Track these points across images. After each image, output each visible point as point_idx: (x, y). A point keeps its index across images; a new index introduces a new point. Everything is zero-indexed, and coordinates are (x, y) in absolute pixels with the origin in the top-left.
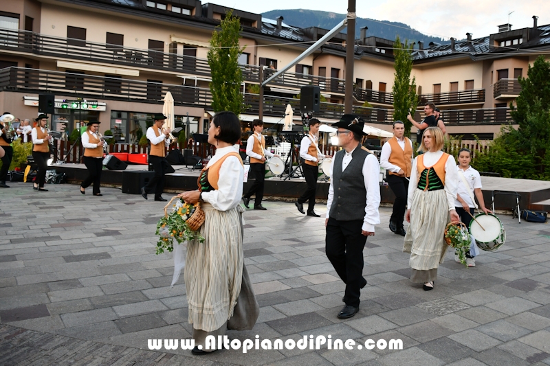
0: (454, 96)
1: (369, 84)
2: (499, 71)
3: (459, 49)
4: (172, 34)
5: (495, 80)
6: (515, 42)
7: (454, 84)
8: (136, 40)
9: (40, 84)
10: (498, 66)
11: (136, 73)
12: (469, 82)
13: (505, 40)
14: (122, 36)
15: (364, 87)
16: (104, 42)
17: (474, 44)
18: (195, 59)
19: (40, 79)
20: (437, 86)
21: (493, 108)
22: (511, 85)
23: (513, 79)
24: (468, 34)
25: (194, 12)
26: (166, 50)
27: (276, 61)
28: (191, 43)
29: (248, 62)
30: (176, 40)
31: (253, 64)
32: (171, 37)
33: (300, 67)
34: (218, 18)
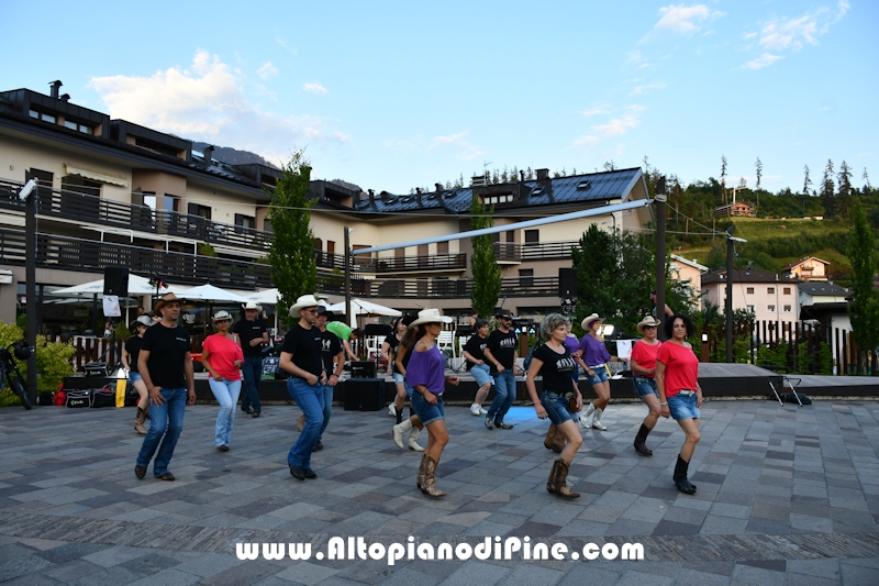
0: (423, 261)
1: (318, 242)
3: (426, 203)
4: (66, 163)
6: (503, 199)
7: (423, 247)
8: (11, 168)
11: (21, 222)
12: (443, 245)
13: (490, 196)
17: (446, 197)
20: (400, 249)
22: (503, 250)
23: (505, 243)
24: (436, 185)
25: (99, 132)
26: (57, 185)
27: (209, 209)
28: (96, 178)
29: (175, 208)
30: (72, 170)
31: (184, 210)
32: (65, 166)
33: (239, 218)
34: (132, 142)
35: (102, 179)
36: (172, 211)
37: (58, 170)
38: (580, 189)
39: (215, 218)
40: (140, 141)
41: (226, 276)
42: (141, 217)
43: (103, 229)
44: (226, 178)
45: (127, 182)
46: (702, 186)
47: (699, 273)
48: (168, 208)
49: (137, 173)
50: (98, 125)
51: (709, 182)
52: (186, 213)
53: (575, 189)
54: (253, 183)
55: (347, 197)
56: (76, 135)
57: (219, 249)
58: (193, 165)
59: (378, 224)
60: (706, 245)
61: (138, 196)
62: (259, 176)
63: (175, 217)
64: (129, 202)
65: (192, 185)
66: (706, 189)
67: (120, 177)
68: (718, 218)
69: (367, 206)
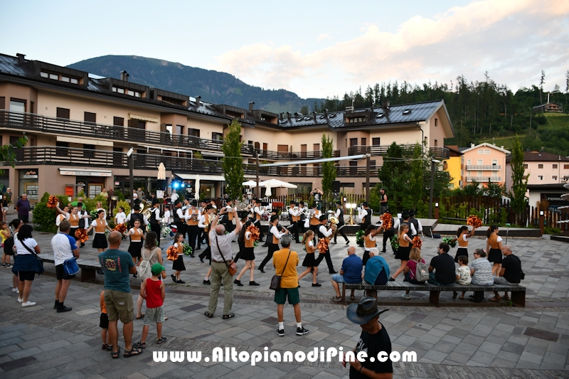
1: (258, 144)
2: (351, 139)
4: (129, 112)
5: (349, 146)
6: (360, 120)
7: (316, 145)
8: (105, 118)
9: (38, 157)
10: (350, 136)
11: (111, 144)
13: (354, 118)
14: (95, 114)
15: (261, 148)
16: (82, 120)
17: (331, 117)
18: (145, 132)
19: (38, 153)
20: (304, 146)
21: (348, 166)
23: (360, 146)
25: (144, 96)
26: (126, 125)
27: (199, 130)
28: (143, 119)
29: (182, 132)
30: (133, 116)
31: (186, 133)
32: (129, 114)
33: (214, 135)
34: (160, 99)
35: (146, 119)
36: (180, 134)
37: (126, 116)
38: (404, 114)
39: (202, 136)
40: (164, 98)
41: (207, 168)
42: (165, 138)
43: (148, 146)
44: (207, 114)
45: (158, 120)
46: (526, 91)
47: (505, 155)
48: (178, 133)
49: (163, 115)
50: (144, 92)
51: (531, 88)
52: (187, 135)
53: (401, 114)
54: (221, 115)
55: (274, 118)
56: (133, 98)
57: (204, 153)
58: (190, 109)
59: (292, 133)
60: (524, 133)
61: (163, 127)
62: (224, 111)
63: (182, 137)
64: (159, 132)
65: (190, 119)
66: (529, 93)
67: (155, 118)
68: (535, 114)
69: (287, 122)
